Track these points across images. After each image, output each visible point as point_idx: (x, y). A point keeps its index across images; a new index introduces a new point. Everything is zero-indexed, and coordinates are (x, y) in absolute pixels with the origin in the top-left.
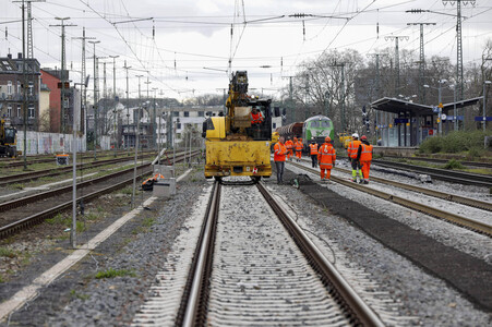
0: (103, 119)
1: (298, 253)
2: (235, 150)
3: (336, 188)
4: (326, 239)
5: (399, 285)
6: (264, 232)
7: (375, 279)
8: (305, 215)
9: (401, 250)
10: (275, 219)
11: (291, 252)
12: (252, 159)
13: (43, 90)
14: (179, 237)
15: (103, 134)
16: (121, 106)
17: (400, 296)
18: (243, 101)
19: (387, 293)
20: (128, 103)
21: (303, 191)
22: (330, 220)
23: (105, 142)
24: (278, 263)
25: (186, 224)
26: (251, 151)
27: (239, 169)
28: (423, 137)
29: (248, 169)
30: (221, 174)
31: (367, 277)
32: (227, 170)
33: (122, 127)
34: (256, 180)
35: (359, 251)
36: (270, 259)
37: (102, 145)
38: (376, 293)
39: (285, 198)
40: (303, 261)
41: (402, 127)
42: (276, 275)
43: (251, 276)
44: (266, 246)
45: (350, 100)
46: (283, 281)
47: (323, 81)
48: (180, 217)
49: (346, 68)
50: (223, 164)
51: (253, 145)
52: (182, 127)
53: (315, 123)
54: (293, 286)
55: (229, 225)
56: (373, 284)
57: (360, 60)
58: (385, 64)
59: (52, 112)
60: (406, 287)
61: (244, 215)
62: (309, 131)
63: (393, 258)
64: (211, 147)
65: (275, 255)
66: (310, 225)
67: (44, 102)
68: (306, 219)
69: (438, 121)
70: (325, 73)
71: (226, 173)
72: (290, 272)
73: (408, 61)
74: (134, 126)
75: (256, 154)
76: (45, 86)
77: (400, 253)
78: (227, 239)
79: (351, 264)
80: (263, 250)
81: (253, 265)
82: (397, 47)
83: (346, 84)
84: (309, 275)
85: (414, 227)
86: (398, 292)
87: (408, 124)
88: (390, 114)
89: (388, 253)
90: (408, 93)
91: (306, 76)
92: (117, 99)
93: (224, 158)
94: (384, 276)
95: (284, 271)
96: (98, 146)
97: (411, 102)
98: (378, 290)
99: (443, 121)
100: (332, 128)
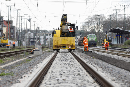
0: (24, 37)
1: (83, 69)
2: (63, 40)
4: (94, 65)
5: (126, 78)
6: (71, 63)
7: (114, 76)
8: (86, 59)
9: (124, 68)
11: (80, 69)
12: (69, 43)
13: (4, 27)
14: (38, 65)
15: (24, 41)
16: (29, 32)
17: (127, 82)
18: (65, 24)
19: (121, 81)
20: (32, 31)
21: (86, 54)
22: (95, 60)
24: (74, 72)
26: (68, 41)
27: (64, 47)
28: (125, 40)
29: (67, 47)
30: (58, 48)
31: (111, 76)
33: (30, 39)
34: (70, 50)
35: (107, 68)
36: (72, 71)
37: (23, 44)
38: (116, 81)
39: (80, 55)
40: (84, 71)
41: (119, 38)
42: (73, 76)
43: (62, 76)
44: (70, 67)
45: (102, 30)
47: (93, 24)
48: (41, 59)
49: (101, 20)
50: (59, 45)
51: (69, 39)
52: (49, 39)
53: (91, 36)
54: (79, 79)
55: (58, 62)
56: (114, 78)
57: (105, 17)
58: (113, 19)
59: (7, 34)
60: (129, 79)
61: (64, 59)
62: (89, 39)
63: (121, 70)
64: (55, 40)
65: (74, 69)
66: (88, 61)
67: (5, 30)
68: (86, 60)
70: (94, 22)
71: (60, 48)
72: (79, 74)
73: (120, 18)
74: (33, 39)
75: (70, 42)
76: (5, 25)
78: (56, 65)
79: (104, 72)
80: (69, 68)
81: (64, 73)
82: (117, 13)
83: (100, 25)
84: (87, 75)
85: (127, 61)
86: (126, 81)
87: (120, 37)
88: (115, 33)
89: (119, 69)
90: (121, 27)
91: (88, 22)
92: (28, 30)
93: (59, 43)
94: (119, 75)
95: (76, 74)
96: (22, 45)
97: (121, 29)
98: (116, 80)
100: (96, 38)
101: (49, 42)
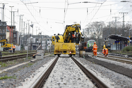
0: (26, 41)
1: (83, 73)
3: (97, 58)
4: (94, 70)
5: (125, 83)
6: (71, 68)
7: (113, 81)
8: (86, 64)
9: (123, 73)
10: (76, 65)
11: (80, 73)
12: (69, 49)
13: (7, 31)
14: (39, 69)
15: (26, 46)
16: (32, 37)
19: (120, 86)
20: (34, 36)
21: (86, 59)
22: (95, 65)
23: (26, 48)
24: (75, 76)
25: (43, 66)
26: (69, 46)
27: (65, 52)
28: (124, 47)
29: (68, 52)
30: (59, 53)
31: (111, 81)
32: (61, 52)
33: (32, 44)
34: (71, 55)
35: (107, 73)
36: (72, 75)
37: (25, 49)
38: (115, 86)
39: (80, 60)
40: (85, 75)
41: (117, 44)
42: (74, 80)
43: (63, 80)
44: (71, 72)
45: (101, 37)
46: (76, 82)
47: (93, 31)
48: (42, 64)
49: (100, 27)
50: (60, 50)
52: (50, 44)
53: (90, 42)
54: (80, 84)
55: (59, 66)
56: (113, 83)
57: (104, 24)
58: (112, 26)
59: (10, 38)
60: (128, 84)
61: (65, 64)
62: (89, 44)
63: (120, 75)
65: (74, 74)
66: (88, 66)
67: (8, 35)
68: (86, 65)
69: (129, 42)
70: (94, 28)
71: (61, 53)
72: (79, 79)
73: (119, 25)
74: (35, 43)
75: (71, 47)
76: (8, 30)
77: (122, 74)
78: (57, 69)
79: (104, 77)
81: (65, 77)
82: (116, 20)
83: (100, 32)
84: (87, 80)
85: (126, 67)
87: (119, 43)
88: (114, 40)
89: (117, 74)
90: (120, 34)
91: (88, 29)
92: (31, 35)
93: (60, 48)
94: (118, 80)
95: (77, 79)
96: (24, 49)
97: (120, 36)
98: (116, 85)
99: (130, 42)
101: (50, 47)
